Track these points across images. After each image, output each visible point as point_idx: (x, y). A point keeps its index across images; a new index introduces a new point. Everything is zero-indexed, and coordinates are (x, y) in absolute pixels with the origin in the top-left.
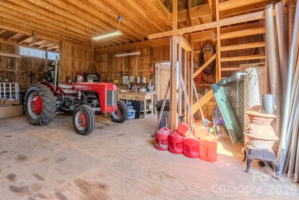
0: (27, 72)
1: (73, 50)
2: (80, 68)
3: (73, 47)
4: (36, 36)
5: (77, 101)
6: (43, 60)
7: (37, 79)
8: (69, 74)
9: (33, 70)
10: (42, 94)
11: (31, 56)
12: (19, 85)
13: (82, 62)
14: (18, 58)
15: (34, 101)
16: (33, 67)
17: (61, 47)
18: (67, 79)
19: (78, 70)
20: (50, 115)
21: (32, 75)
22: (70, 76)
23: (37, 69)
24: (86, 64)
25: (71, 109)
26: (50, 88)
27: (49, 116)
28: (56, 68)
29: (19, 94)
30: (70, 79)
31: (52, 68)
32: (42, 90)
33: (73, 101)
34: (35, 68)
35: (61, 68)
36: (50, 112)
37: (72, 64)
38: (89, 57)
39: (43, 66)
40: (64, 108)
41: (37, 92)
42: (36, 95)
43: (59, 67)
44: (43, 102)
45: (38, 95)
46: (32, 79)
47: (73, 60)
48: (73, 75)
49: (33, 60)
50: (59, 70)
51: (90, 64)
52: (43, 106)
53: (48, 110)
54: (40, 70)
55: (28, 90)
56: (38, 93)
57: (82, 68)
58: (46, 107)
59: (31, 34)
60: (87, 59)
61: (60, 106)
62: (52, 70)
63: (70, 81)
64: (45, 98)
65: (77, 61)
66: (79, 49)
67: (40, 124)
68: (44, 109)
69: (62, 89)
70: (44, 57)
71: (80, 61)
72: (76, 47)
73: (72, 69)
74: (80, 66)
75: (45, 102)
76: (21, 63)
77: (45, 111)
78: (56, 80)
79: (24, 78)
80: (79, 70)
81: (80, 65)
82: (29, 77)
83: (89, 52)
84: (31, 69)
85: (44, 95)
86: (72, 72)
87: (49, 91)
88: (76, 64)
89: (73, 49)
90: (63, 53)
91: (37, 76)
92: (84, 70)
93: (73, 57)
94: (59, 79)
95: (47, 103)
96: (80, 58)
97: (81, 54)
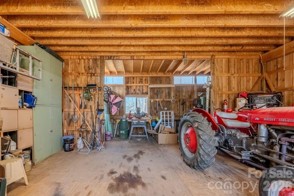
0: (180, 101)
1: (229, 64)
2: (239, 88)
3: (229, 59)
4: (186, 57)
5: (255, 144)
6: (193, 86)
7: (188, 107)
8: (224, 97)
9: (184, 98)
10: (197, 127)
11: (182, 84)
12: (174, 113)
13: (242, 78)
14: (173, 88)
15: (187, 134)
16: (184, 95)
17: (213, 63)
18: (222, 104)
19: (236, 90)
20: (208, 159)
21: (183, 104)
22: (225, 100)
23: (188, 96)
24: (248, 81)
25: (243, 158)
26: (206, 118)
27: (207, 161)
28: (208, 92)
29: (174, 121)
30: (227, 105)
31: (201, 94)
32: (197, 120)
33: (244, 141)
34: (186, 96)
35: (214, 91)
36: (208, 155)
37: (227, 83)
38: (254, 69)
39: (193, 92)
40: (226, 149)
41: (190, 122)
42: (190, 127)
43: (212, 90)
44: (198, 137)
45: (191, 126)
46: (183, 107)
47: (229, 78)
48: (229, 99)
49: (184, 88)
50: (212, 93)
51: (256, 79)
52: (198, 144)
53: (206, 151)
54: (190, 97)
55: (181, 119)
56: (192, 124)
57: (242, 87)
58: (203, 147)
59: (182, 57)
60: (251, 72)
61: (219, 144)
62: (202, 96)
63: (226, 107)
64: (200, 133)
65: (234, 77)
66: (238, 59)
67: (195, 167)
68: (200, 149)
69: (222, 119)
70: (194, 83)
71: (239, 78)
72: (233, 57)
73: (228, 90)
74: (239, 85)
75: (201, 138)
76: (175, 91)
77: (201, 152)
78: (207, 107)
79: (177, 106)
80: (238, 90)
81: (239, 83)
82: (182, 105)
83: (254, 61)
84: (183, 97)
85: (199, 128)
86: (227, 95)
87: (206, 122)
88: (233, 83)
89: (229, 62)
90: (216, 70)
91: (188, 104)
92: (245, 90)
93: (229, 73)
94: (212, 105)
95: (204, 140)
96: (239, 72)
97: (241, 67)
